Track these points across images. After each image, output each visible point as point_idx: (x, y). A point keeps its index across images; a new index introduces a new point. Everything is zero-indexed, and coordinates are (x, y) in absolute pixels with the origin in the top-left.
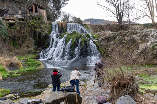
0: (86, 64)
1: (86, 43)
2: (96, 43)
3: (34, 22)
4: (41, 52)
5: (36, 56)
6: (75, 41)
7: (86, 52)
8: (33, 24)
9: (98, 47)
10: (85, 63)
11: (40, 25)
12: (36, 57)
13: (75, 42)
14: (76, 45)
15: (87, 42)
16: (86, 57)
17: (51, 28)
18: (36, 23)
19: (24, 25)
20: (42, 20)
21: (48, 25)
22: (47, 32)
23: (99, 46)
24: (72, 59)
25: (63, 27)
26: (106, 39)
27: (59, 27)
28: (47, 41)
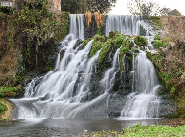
0: (118, 115)
1: (129, 58)
2: (154, 58)
3: (26, 14)
4: (31, 81)
5: (14, 91)
6: (107, 54)
7: (128, 81)
8: (24, 18)
9: (158, 68)
10: (117, 112)
11: (38, 21)
12: (15, 94)
13: (105, 58)
14: (107, 63)
15: (132, 57)
16: (125, 95)
17: (66, 27)
18: (30, 16)
19: (5, 21)
20: (45, 10)
21: (58, 20)
22: (52, 35)
23: (159, 66)
24: (92, 98)
25: (95, 24)
26: (180, 45)
27: (85, 25)
28: (50, 55)
